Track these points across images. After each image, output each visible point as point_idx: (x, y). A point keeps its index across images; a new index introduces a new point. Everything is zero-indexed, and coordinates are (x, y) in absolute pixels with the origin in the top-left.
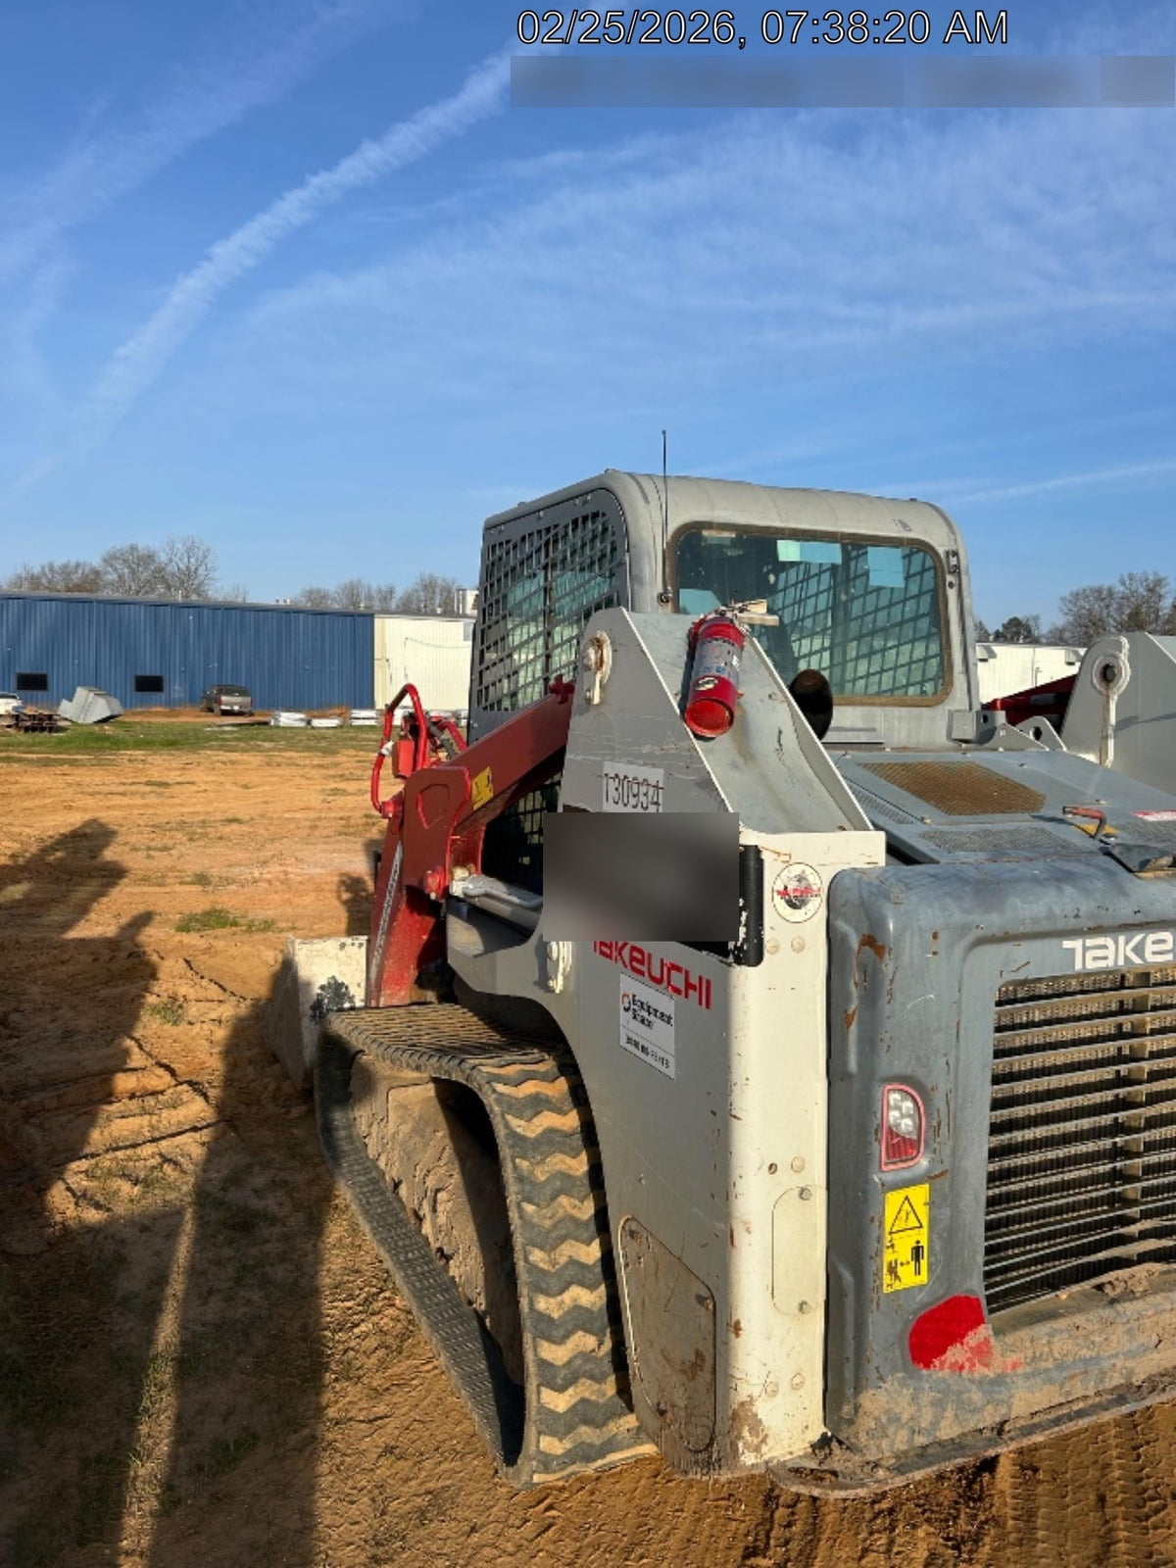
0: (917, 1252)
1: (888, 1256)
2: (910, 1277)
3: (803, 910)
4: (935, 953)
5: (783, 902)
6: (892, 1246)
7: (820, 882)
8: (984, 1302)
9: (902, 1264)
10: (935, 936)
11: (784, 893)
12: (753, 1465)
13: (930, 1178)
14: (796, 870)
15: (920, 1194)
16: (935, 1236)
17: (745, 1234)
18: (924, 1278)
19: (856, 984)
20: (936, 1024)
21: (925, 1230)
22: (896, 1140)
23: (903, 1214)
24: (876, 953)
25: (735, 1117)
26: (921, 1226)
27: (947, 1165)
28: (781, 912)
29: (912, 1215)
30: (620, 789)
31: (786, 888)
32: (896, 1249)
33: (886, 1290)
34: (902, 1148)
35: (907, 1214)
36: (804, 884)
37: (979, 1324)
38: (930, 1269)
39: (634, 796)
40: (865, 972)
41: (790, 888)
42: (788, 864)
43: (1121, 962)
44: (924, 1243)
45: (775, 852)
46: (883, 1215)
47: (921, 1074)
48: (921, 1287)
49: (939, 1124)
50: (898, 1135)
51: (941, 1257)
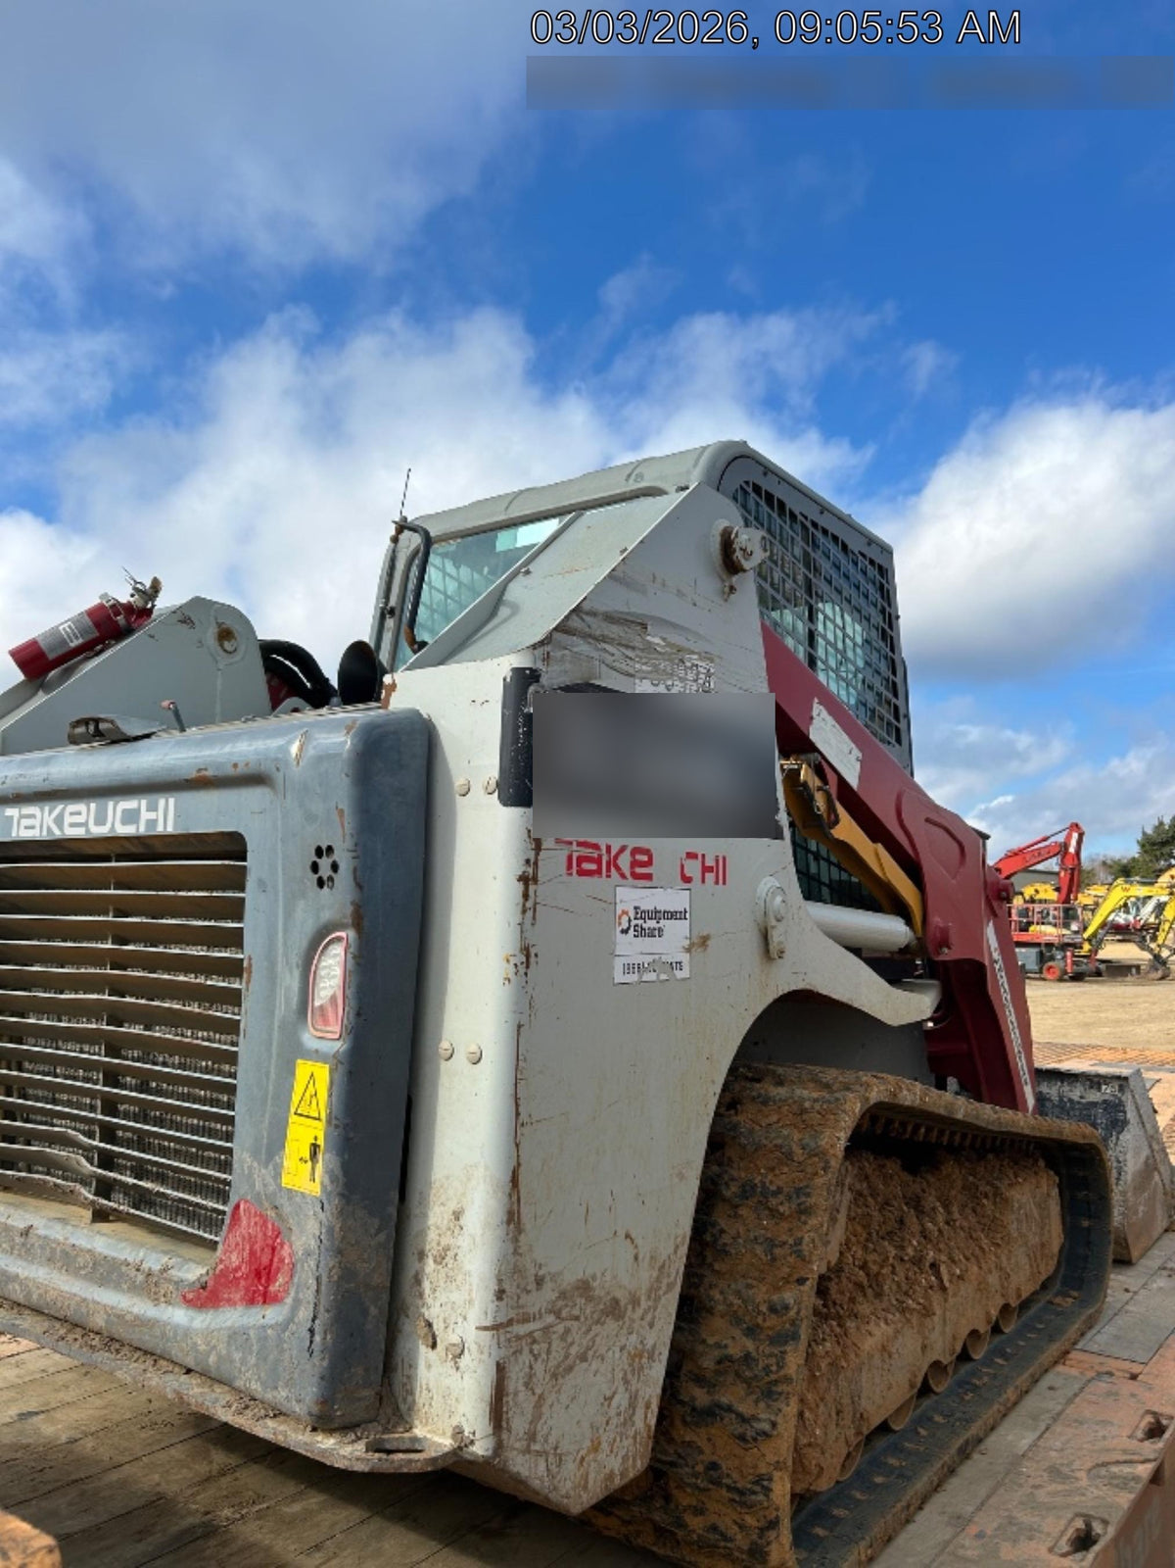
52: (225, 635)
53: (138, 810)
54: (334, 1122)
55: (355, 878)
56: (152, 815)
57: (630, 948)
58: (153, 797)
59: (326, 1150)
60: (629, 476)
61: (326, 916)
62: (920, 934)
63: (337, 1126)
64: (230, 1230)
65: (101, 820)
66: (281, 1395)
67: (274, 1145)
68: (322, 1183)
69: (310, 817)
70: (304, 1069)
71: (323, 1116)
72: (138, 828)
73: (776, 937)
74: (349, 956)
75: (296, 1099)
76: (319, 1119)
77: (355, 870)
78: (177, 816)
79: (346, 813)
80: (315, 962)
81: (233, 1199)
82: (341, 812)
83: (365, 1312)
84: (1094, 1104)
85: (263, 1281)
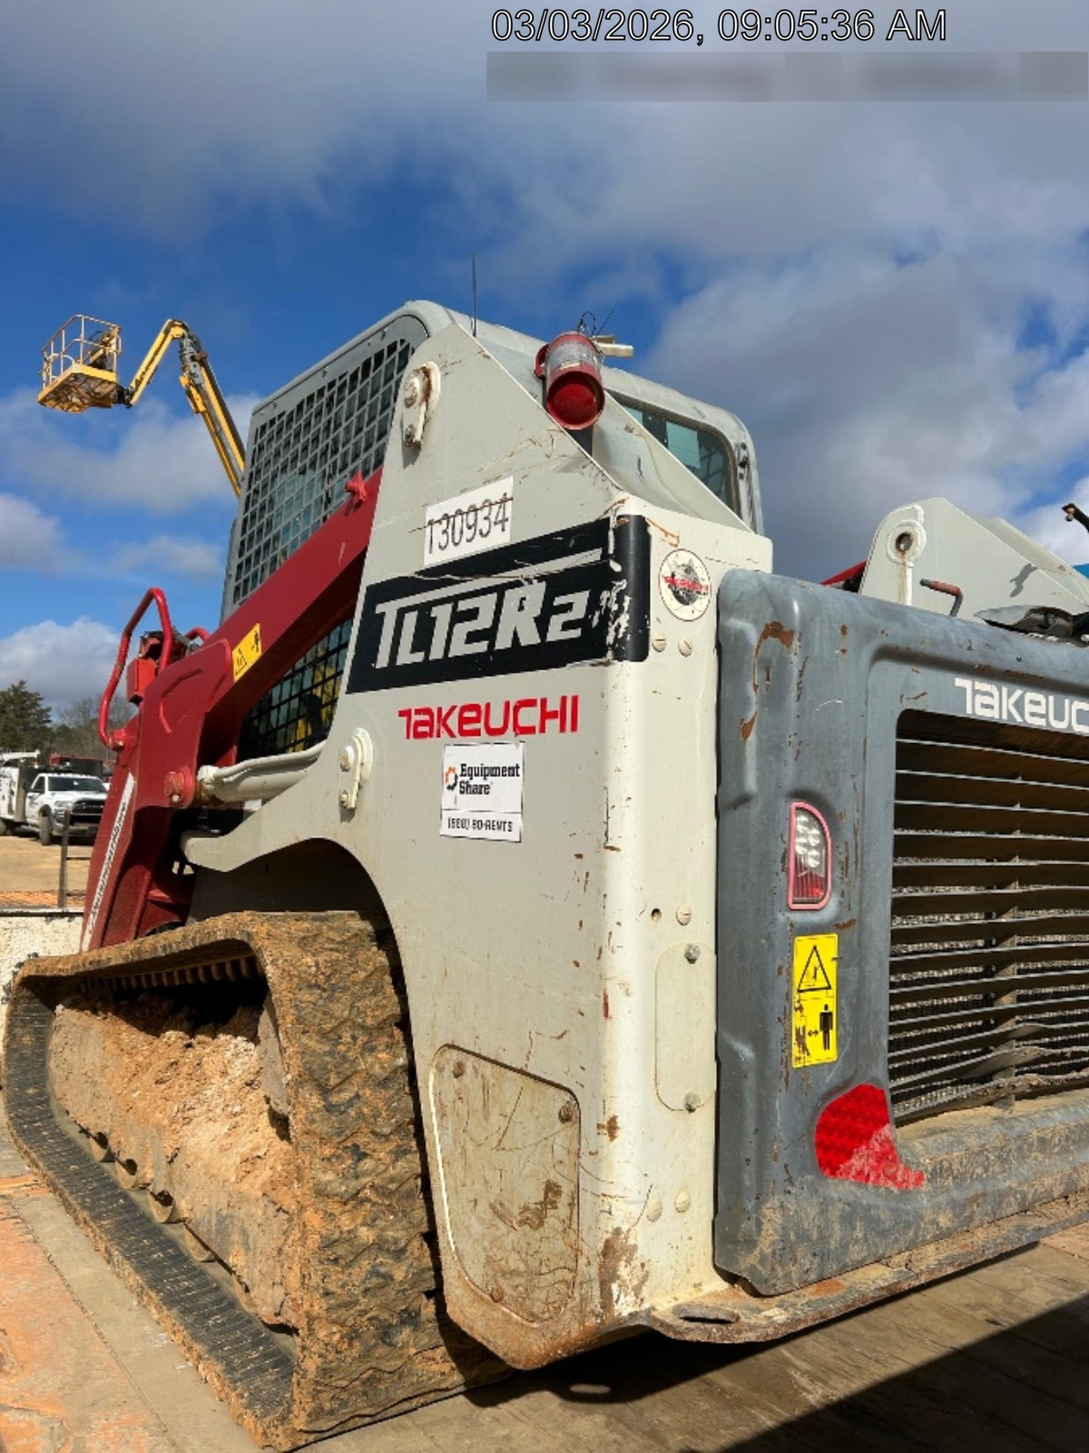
0: (826, 1019)
1: (797, 1021)
2: (819, 1052)
3: (689, 608)
4: (844, 651)
5: (670, 591)
6: (801, 1008)
7: (710, 578)
8: (888, 1096)
9: (810, 1034)
10: (844, 630)
11: (671, 581)
12: (631, 1314)
13: (838, 926)
14: (684, 558)
15: (828, 945)
16: (843, 1001)
17: (624, 998)
18: (832, 1054)
19: (756, 687)
20: (844, 737)
21: (833, 992)
22: (803, 874)
23: (811, 969)
24: (783, 642)
25: (612, 848)
26: (829, 987)
27: (854, 915)
28: (667, 602)
29: (820, 972)
30: (450, 531)
31: (673, 575)
32: (805, 1012)
33: (797, 1065)
34: (809, 885)
35: (816, 969)
36: (692, 576)
37: (884, 1125)
38: (840, 1044)
39: (470, 528)
40: (768, 672)
41: (678, 577)
42: (677, 548)
43: (1005, 717)
44: (832, 1008)
45: (662, 530)
46: (791, 966)
47: (829, 793)
48: (831, 1065)
49: (847, 859)
50: (806, 869)
51: (849, 1029)
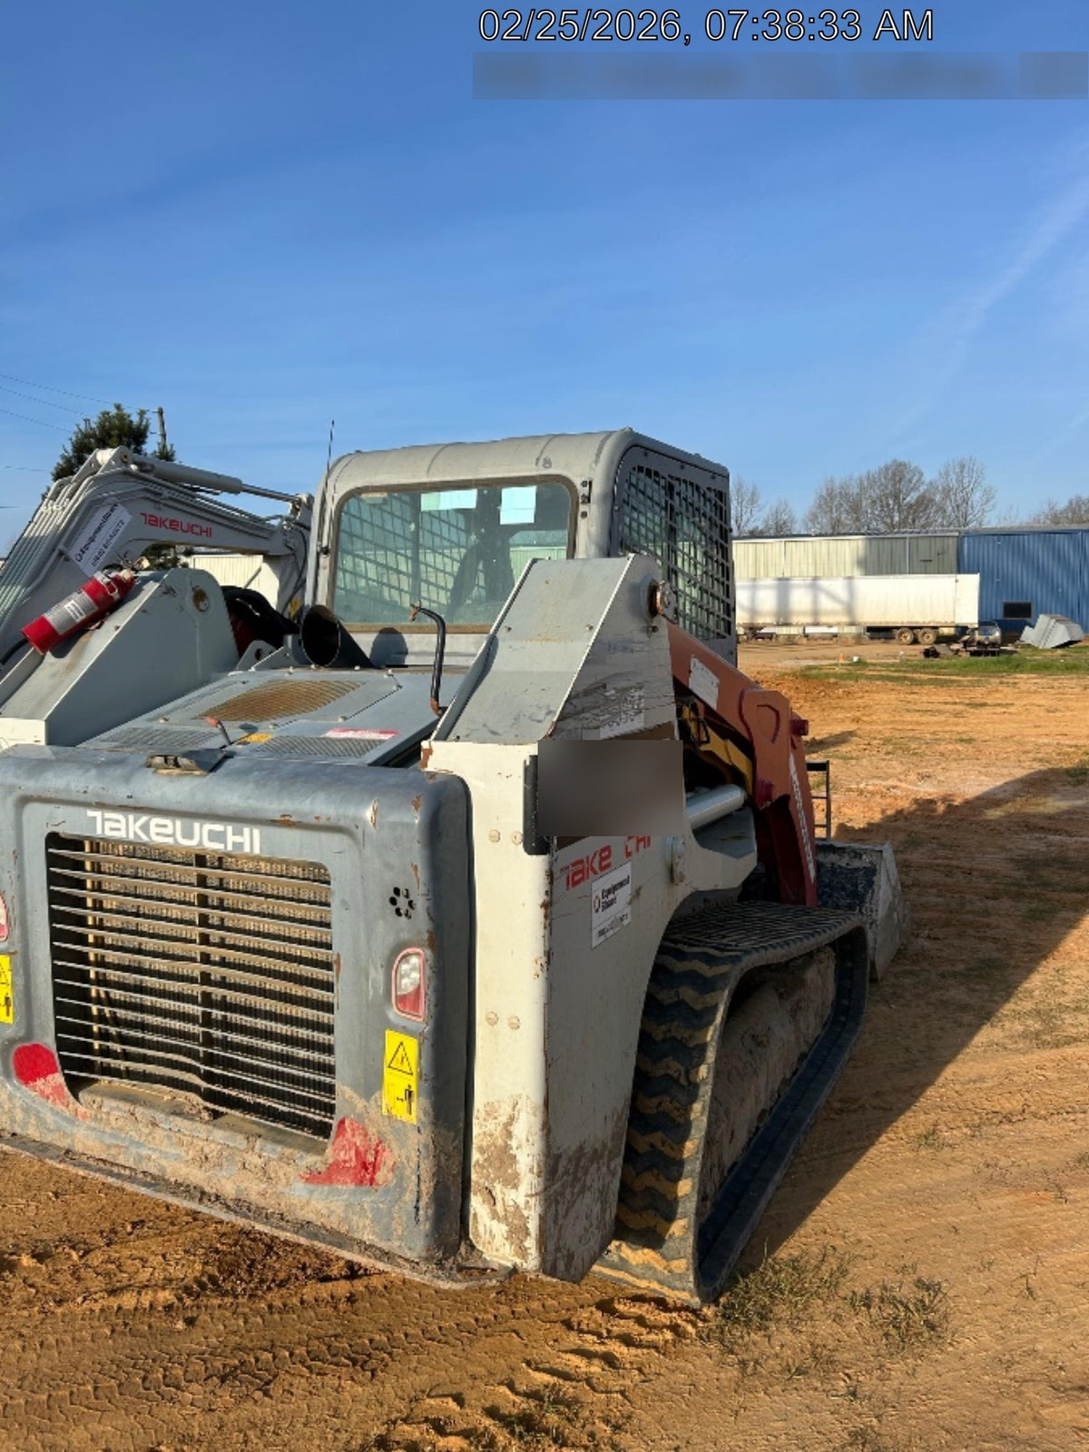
52: (199, 596)
53: (224, 833)
54: (424, 1077)
55: (429, 914)
56: (238, 839)
57: (601, 919)
58: (238, 825)
59: (419, 1096)
60: (538, 459)
61: (405, 936)
62: (751, 791)
63: (426, 1080)
64: (337, 1136)
65: (188, 834)
66: (393, 1245)
67: (371, 1084)
68: (417, 1116)
69: (388, 866)
70: (392, 1039)
71: (414, 1070)
72: (226, 847)
73: (678, 870)
74: (427, 968)
75: (388, 1057)
76: (412, 1074)
77: (428, 909)
78: (262, 843)
79: (419, 868)
80: (395, 966)
81: (338, 1116)
82: (416, 868)
83: (448, 1189)
84: (857, 870)
85: (369, 1171)
